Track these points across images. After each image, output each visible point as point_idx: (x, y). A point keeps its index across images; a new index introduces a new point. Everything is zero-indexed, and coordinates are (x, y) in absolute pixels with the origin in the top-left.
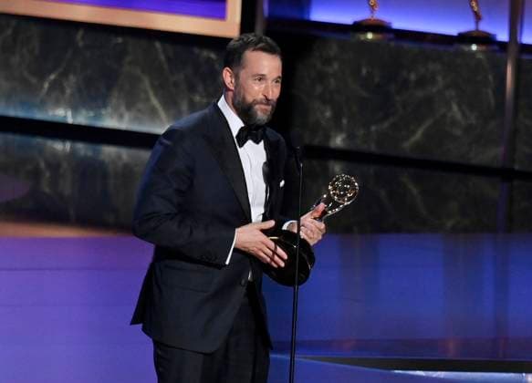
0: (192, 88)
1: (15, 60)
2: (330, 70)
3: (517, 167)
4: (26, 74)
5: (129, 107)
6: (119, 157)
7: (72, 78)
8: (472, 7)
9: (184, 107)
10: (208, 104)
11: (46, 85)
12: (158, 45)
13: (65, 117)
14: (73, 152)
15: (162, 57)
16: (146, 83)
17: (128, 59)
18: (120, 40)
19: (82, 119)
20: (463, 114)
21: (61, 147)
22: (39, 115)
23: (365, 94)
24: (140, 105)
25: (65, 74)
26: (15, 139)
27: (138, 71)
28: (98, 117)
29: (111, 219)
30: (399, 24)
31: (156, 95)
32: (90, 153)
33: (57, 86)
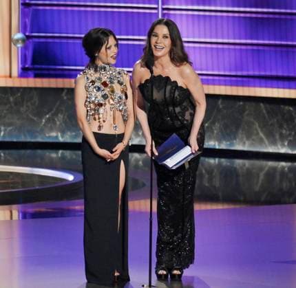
0: (281, 127)
5: (248, 138)
6: (245, 165)
7: (217, 125)
9: (277, 137)
10: (290, 135)
12: (262, 105)
13: (215, 145)
14: (220, 164)
15: (264, 111)
16: (257, 125)
17: (247, 112)
18: (241, 103)
19: (224, 146)
21: (213, 161)
24: (254, 137)
25: (213, 123)
27: (252, 120)
28: (232, 144)
29: (242, 198)
31: (262, 130)
32: (228, 164)
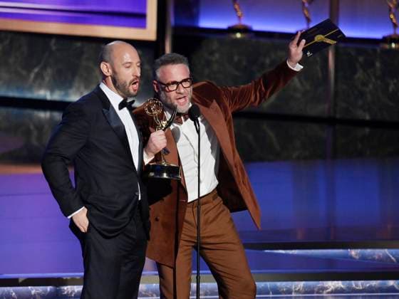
1: (11, 60)
2: (214, 59)
3: (338, 116)
4: (19, 69)
7: (49, 71)
8: (305, 15)
11: (32, 76)
13: (46, 96)
14: (51, 119)
17: (85, 56)
18: (79, 44)
19: (57, 96)
20: (301, 83)
21: (43, 115)
22: (28, 95)
23: (237, 73)
25: (44, 68)
26: (13, 111)
27: (91, 64)
28: (67, 94)
30: (258, 26)
33: (39, 76)
